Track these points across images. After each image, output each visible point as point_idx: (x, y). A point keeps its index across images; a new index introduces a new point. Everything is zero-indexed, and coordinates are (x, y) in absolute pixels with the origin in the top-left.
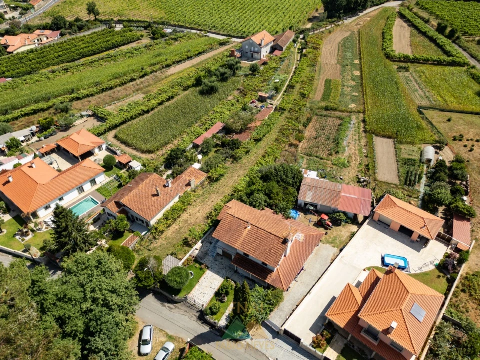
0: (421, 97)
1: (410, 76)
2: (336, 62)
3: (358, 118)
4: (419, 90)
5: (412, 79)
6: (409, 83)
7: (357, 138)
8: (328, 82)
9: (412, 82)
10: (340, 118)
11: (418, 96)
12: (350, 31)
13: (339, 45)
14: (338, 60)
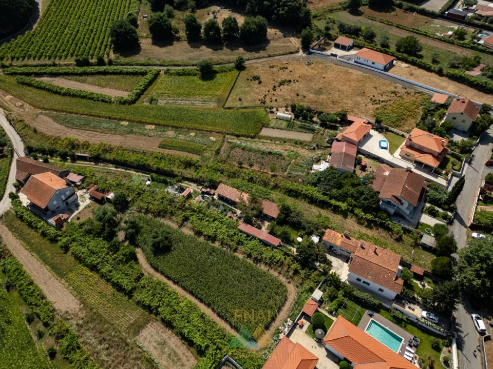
1: (165, 101)
3: (233, 139)
4: (192, 102)
5: (171, 101)
6: (178, 104)
7: (260, 143)
8: (162, 146)
9: (176, 102)
10: (232, 148)
12: (37, 115)
13: (73, 128)
14: (115, 134)
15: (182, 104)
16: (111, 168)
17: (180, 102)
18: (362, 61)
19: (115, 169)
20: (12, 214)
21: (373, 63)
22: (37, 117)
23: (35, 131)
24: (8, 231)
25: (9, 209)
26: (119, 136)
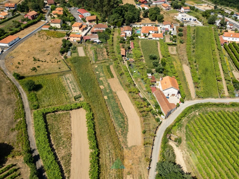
0: (69, 79)
1: (73, 93)
2: (117, 93)
3: (93, 62)
4: (69, 83)
5: (72, 91)
6: (74, 87)
7: (91, 56)
8: (112, 77)
9: (73, 89)
10: (99, 61)
11: (70, 79)
12: (130, 149)
13: (126, 116)
14: (117, 96)
15: (73, 86)
16: (137, 86)
17: (71, 88)
18: (11, 43)
19: (136, 85)
20: (186, 98)
21: (15, 40)
22: (132, 147)
23: (144, 132)
24: (191, 94)
25: (186, 101)
26: (117, 94)
